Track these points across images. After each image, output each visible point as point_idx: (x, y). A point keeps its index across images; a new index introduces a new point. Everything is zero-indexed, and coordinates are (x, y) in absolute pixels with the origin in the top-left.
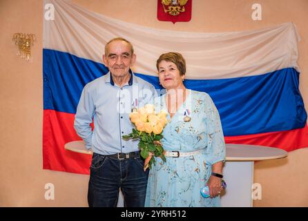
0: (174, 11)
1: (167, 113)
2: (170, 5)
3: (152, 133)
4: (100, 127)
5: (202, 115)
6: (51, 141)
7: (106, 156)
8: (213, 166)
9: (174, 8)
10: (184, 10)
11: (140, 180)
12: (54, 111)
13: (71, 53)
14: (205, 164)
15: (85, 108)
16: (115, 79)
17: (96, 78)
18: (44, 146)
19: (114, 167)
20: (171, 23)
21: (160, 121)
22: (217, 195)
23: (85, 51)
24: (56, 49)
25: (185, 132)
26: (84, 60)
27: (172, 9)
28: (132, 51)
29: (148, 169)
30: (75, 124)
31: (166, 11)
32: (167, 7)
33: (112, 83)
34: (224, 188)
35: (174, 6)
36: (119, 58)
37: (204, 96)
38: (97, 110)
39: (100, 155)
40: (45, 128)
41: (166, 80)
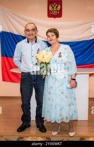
0: (55, 13)
1: (51, 54)
2: (53, 11)
3: (45, 62)
4: (24, 61)
5: (67, 54)
6: (5, 70)
7: (27, 73)
8: (71, 76)
9: (55, 12)
10: (59, 13)
11: (41, 83)
12: (6, 57)
13: (12, 33)
14: (68, 75)
15: (17, 53)
16: (29, 40)
17: (21, 41)
18: (2, 72)
19: (30, 77)
20: (53, 18)
21: (49, 57)
22: (73, 87)
23: (17, 31)
24: (5, 31)
25: (59, 62)
26: (17, 35)
27: (54, 12)
28: (36, 28)
29: (44, 78)
30: (14, 60)
31: (51, 13)
32: (51, 12)
33: (28, 42)
34: (76, 84)
35: (55, 11)
36: (31, 31)
37: (67, 47)
38: (22, 54)
39: (24, 73)
40: (2, 65)
41: (51, 40)
